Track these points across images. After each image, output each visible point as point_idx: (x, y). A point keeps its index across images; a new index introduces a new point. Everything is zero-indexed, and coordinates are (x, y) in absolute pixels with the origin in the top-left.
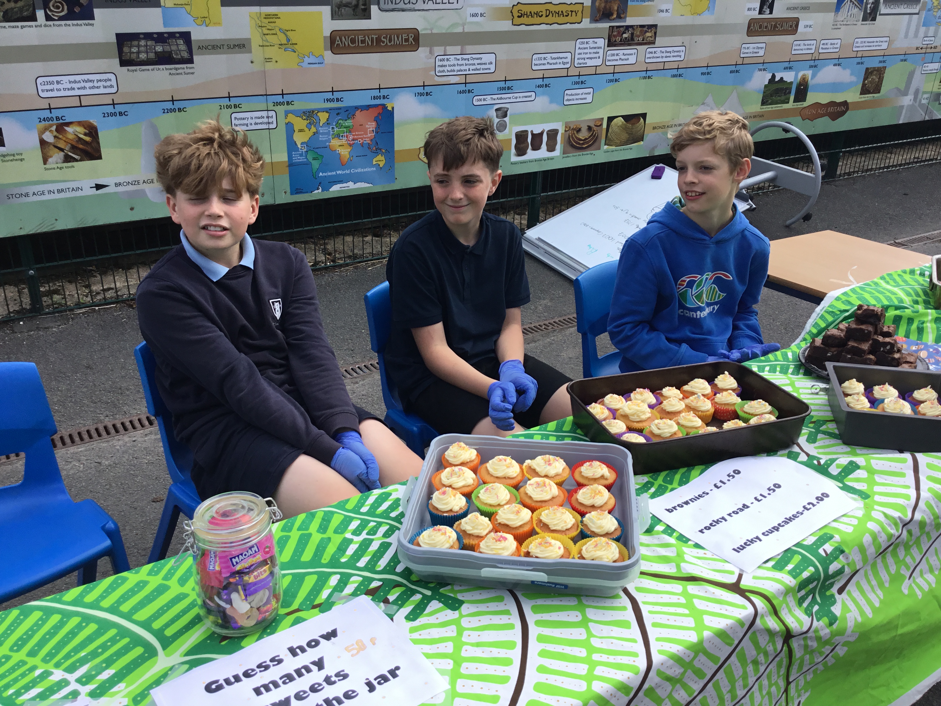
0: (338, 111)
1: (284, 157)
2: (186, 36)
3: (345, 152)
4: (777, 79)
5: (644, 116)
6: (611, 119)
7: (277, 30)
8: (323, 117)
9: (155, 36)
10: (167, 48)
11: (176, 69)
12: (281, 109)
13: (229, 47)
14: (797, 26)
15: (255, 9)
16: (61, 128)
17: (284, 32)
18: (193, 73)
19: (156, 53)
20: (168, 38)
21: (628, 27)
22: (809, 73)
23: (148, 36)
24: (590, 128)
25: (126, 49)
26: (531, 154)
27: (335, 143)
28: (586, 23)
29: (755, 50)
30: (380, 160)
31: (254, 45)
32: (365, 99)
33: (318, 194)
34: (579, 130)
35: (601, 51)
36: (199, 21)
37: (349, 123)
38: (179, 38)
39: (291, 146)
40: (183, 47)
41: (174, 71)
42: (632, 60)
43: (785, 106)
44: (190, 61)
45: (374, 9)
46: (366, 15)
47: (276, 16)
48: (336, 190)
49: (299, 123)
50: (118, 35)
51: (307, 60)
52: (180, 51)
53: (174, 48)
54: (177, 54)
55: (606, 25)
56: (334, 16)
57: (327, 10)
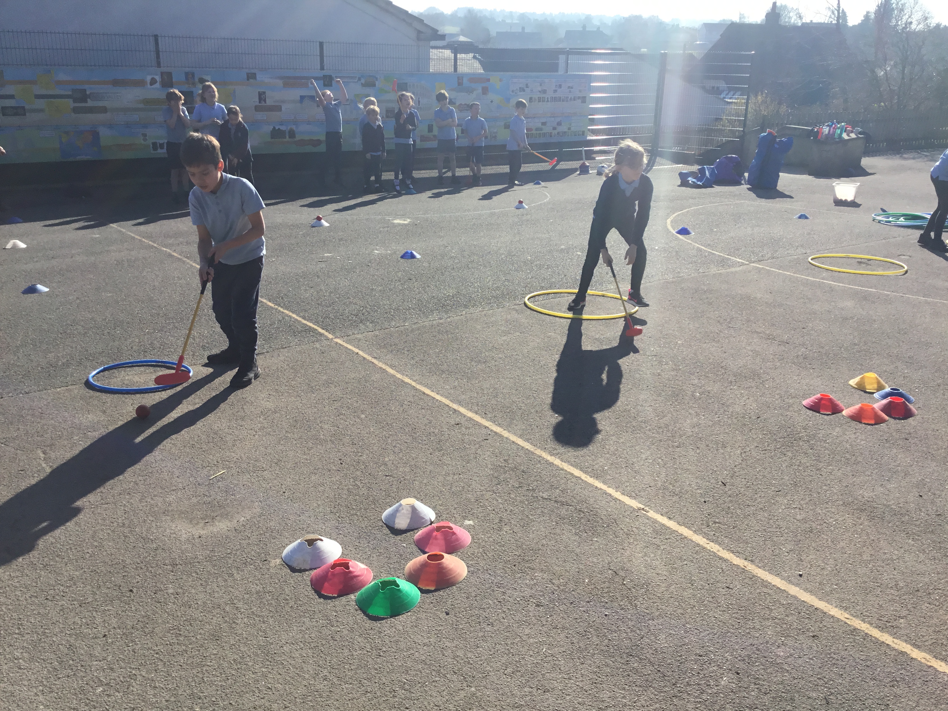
0: (77, 132)
2: (24, 107)
3: (81, 145)
4: (277, 128)
7: (54, 106)
11: (20, 117)
12: (56, 130)
14: (281, 108)
15: (46, 100)
17: (56, 107)
19: (14, 112)
22: (294, 127)
23: (12, 107)
25: (4, 111)
26: (159, 151)
27: (77, 142)
29: (261, 117)
30: (95, 149)
32: (88, 128)
33: (71, 159)
37: (82, 136)
39: (61, 142)
43: (285, 140)
46: (86, 102)
47: (53, 102)
48: (79, 158)
49: (63, 135)
54: (20, 113)
56: (74, 102)
57: (71, 100)
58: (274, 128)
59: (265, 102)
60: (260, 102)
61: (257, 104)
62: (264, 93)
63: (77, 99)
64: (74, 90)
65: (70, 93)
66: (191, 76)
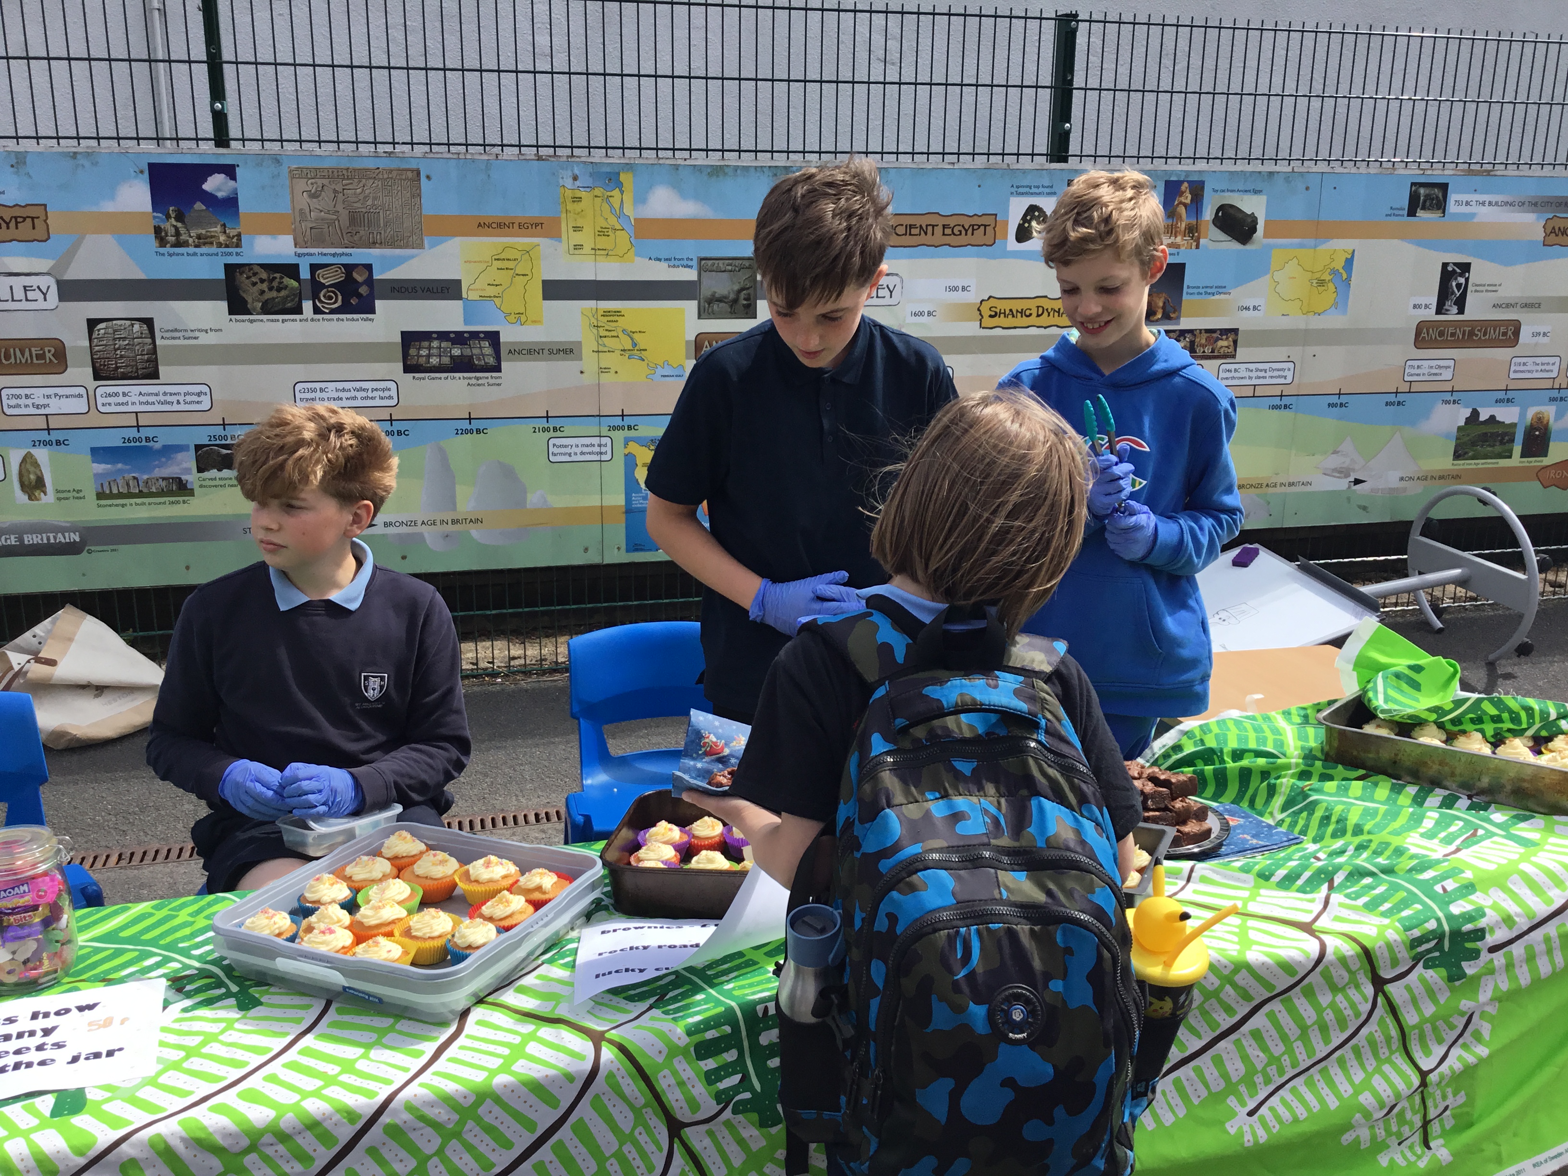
1: (619, 500)
2: (493, 337)
4: (1483, 417)
7: (620, 330)
9: (452, 335)
10: (467, 352)
11: (478, 379)
12: (619, 436)
13: (551, 352)
14: (1517, 333)
15: (592, 303)
17: (630, 334)
18: (499, 385)
19: (452, 357)
20: (469, 339)
21: (1184, 332)
22: (1549, 410)
23: (443, 336)
25: (413, 352)
29: (1434, 371)
31: (587, 351)
36: (512, 318)
38: (483, 339)
39: (631, 485)
40: (488, 350)
41: (474, 381)
43: (1503, 463)
44: (497, 369)
46: (749, 312)
47: (618, 313)
50: (403, 334)
51: (660, 371)
52: (483, 355)
53: (476, 351)
54: (479, 359)
56: (702, 314)
57: (691, 306)
58: (1475, 413)
59: (1461, 311)
60: (1439, 311)
61: (1430, 314)
62: (1465, 268)
63: (712, 300)
64: (706, 264)
65: (691, 275)
66: (1187, 198)
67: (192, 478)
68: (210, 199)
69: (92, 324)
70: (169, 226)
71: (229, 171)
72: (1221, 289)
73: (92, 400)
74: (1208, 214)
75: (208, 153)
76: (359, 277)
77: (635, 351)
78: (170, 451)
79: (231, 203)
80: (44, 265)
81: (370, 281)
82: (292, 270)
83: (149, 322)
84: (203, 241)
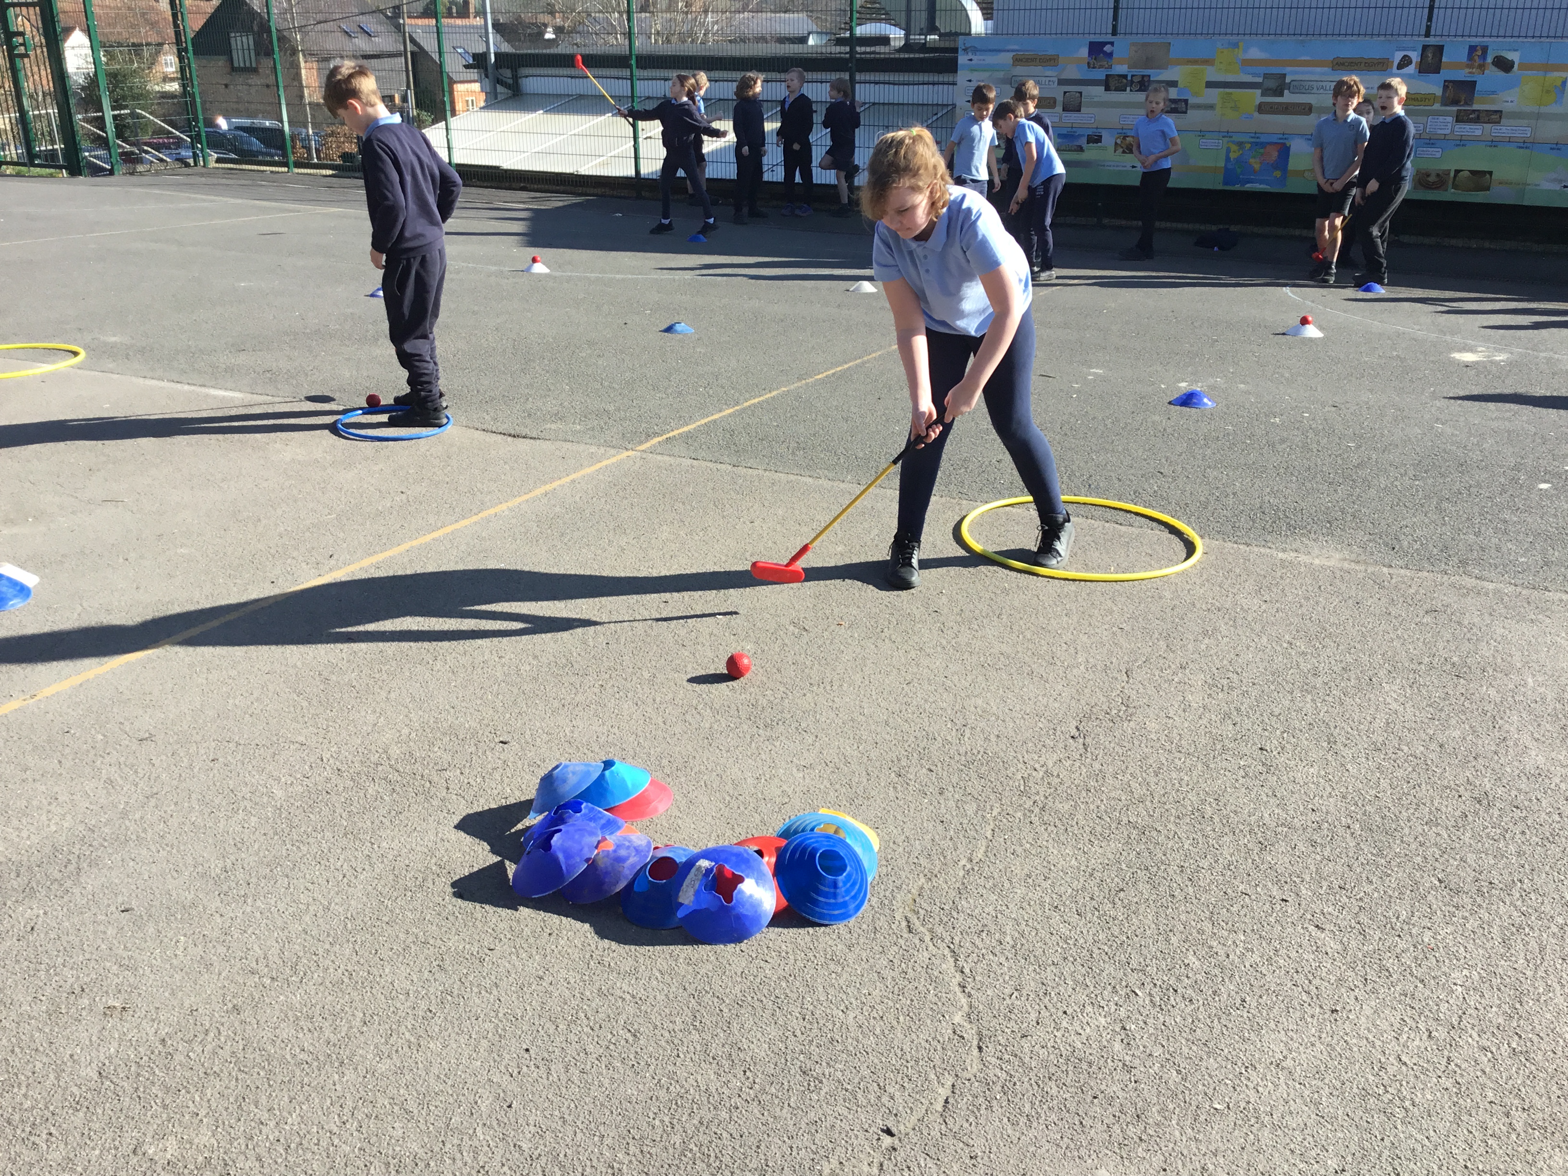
0: (1256, 144)
1: (1222, 164)
2: (1186, 101)
3: (1257, 167)
5: (1491, 173)
6: (1457, 172)
7: (1231, 100)
8: (1248, 146)
10: (1178, 106)
12: (1226, 139)
15: (1222, 90)
16: (1124, 138)
17: (1235, 101)
21: (1474, 111)
24: (1438, 175)
27: (1252, 161)
28: (1437, 106)
30: (1278, 174)
32: (1274, 139)
33: (1237, 187)
34: (1428, 176)
35: (1450, 125)
37: (1262, 151)
39: (1228, 159)
42: (1478, 133)
44: (1185, 112)
45: (1286, 92)
46: (1281, 94)
47: (1231, 93)
48: (1249, 187)
49: (1234, 148)
52: (1182, 108)
55: (1455, 108)
56: (1263, 95)
57: (1259, 92)
63: (1268, 89)
64: (1266, 76)
65: (1260, 80)
66: (1480, 53)
67: (1085, 146)
68: (1105, 53)
69: (1065, 93)
70: (1092, 62)
71: (1112, 44)
72: (1494, 93)
73: (1061, 118)
74: (1489, 60)
75: (1109, 38)
76: (1146, 79)
77: (1235, 108)
78: (1080, 136)
79: (1110, 55)
80: (1055, 74)
81: (1149, 81)
82: (1125, 76)
83: (1081, 93)
84: (1101, 67)
